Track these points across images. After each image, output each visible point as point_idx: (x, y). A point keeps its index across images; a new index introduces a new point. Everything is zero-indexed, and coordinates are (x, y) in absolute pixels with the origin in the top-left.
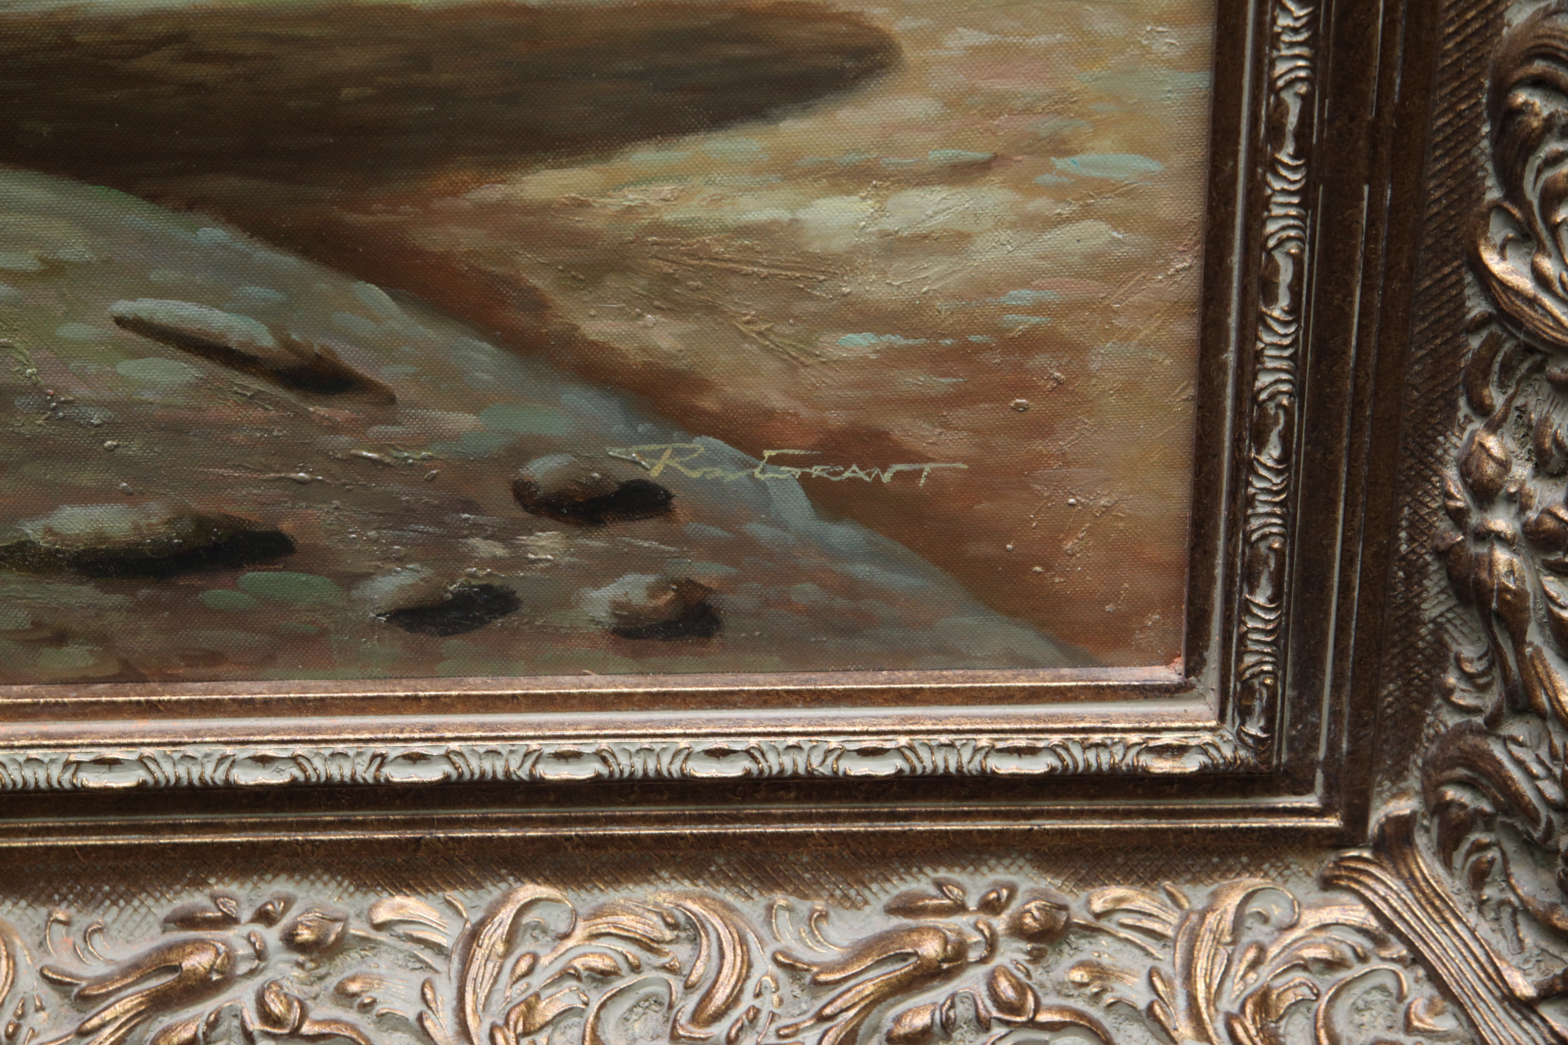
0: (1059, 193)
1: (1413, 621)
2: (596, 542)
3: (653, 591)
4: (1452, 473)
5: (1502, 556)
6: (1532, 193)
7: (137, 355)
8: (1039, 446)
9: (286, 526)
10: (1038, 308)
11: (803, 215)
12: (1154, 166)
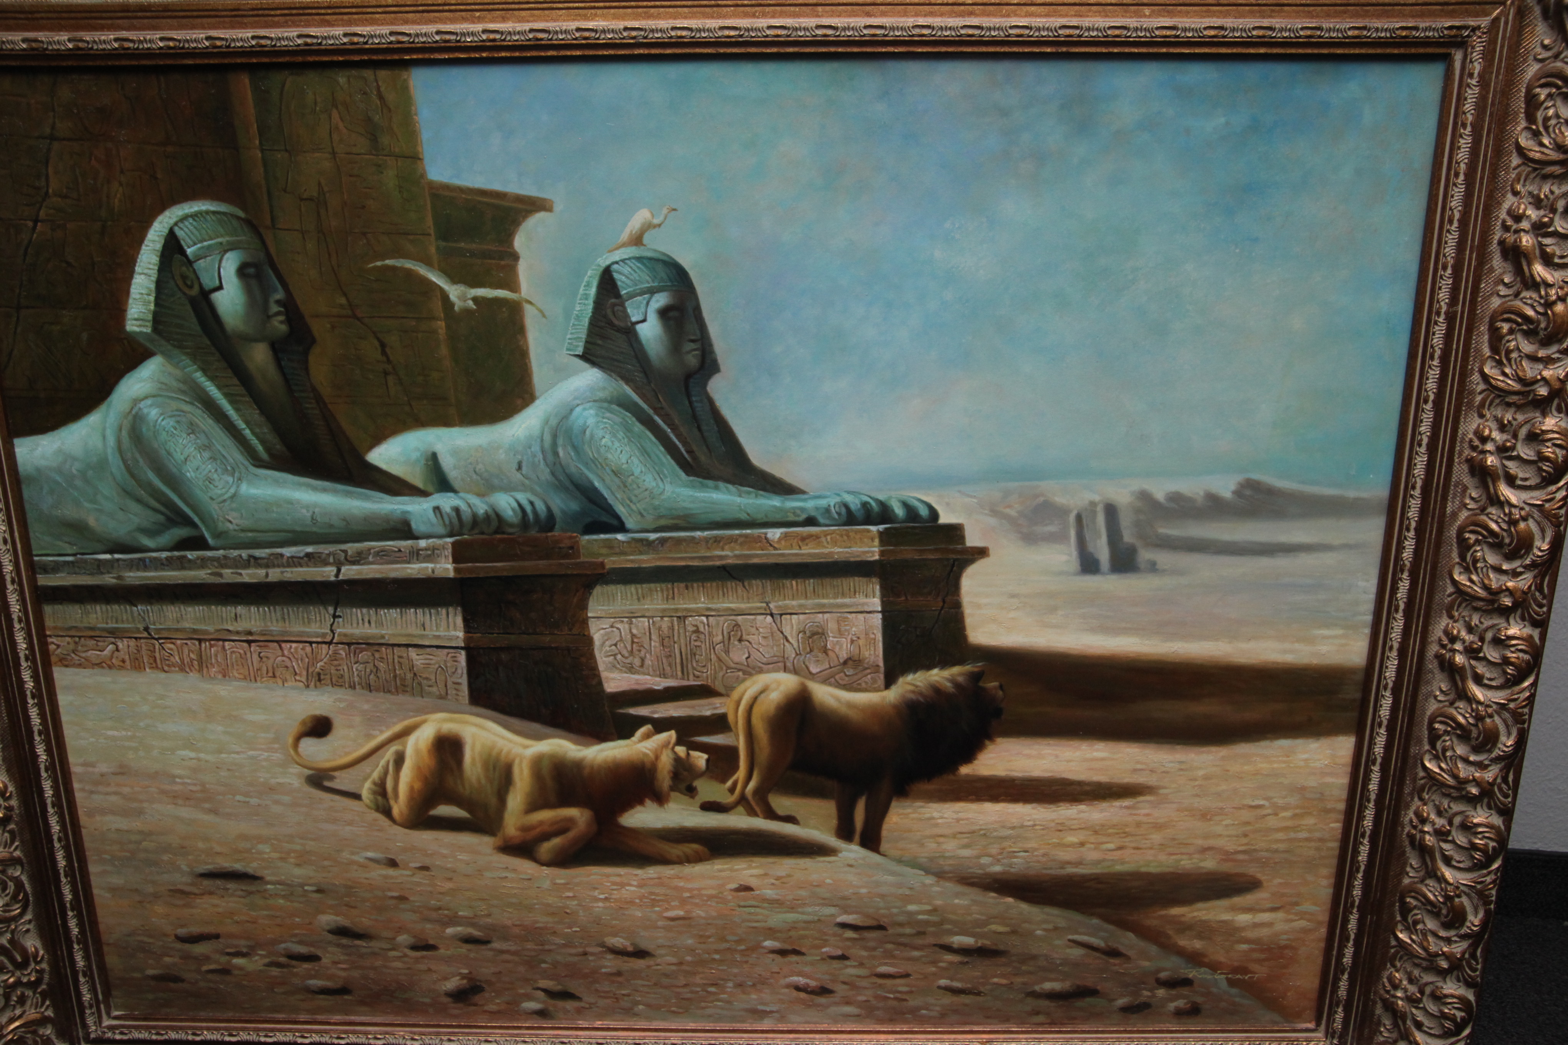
0: (1296, 914)
1: (1373, 1014)
2: (1174, 992)
3: (1186, 1004)
4: (1385, 980)
5: (1400, 1002)
6: (1410, 920)
7: (1071, 947)
8: (1284, 971)
9: (1099, 988)
10: (1288, 940)
11: (1236, 918)
12: (1318, 908)
